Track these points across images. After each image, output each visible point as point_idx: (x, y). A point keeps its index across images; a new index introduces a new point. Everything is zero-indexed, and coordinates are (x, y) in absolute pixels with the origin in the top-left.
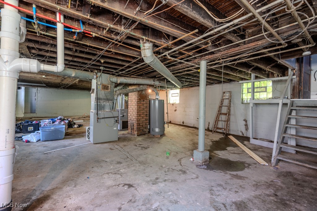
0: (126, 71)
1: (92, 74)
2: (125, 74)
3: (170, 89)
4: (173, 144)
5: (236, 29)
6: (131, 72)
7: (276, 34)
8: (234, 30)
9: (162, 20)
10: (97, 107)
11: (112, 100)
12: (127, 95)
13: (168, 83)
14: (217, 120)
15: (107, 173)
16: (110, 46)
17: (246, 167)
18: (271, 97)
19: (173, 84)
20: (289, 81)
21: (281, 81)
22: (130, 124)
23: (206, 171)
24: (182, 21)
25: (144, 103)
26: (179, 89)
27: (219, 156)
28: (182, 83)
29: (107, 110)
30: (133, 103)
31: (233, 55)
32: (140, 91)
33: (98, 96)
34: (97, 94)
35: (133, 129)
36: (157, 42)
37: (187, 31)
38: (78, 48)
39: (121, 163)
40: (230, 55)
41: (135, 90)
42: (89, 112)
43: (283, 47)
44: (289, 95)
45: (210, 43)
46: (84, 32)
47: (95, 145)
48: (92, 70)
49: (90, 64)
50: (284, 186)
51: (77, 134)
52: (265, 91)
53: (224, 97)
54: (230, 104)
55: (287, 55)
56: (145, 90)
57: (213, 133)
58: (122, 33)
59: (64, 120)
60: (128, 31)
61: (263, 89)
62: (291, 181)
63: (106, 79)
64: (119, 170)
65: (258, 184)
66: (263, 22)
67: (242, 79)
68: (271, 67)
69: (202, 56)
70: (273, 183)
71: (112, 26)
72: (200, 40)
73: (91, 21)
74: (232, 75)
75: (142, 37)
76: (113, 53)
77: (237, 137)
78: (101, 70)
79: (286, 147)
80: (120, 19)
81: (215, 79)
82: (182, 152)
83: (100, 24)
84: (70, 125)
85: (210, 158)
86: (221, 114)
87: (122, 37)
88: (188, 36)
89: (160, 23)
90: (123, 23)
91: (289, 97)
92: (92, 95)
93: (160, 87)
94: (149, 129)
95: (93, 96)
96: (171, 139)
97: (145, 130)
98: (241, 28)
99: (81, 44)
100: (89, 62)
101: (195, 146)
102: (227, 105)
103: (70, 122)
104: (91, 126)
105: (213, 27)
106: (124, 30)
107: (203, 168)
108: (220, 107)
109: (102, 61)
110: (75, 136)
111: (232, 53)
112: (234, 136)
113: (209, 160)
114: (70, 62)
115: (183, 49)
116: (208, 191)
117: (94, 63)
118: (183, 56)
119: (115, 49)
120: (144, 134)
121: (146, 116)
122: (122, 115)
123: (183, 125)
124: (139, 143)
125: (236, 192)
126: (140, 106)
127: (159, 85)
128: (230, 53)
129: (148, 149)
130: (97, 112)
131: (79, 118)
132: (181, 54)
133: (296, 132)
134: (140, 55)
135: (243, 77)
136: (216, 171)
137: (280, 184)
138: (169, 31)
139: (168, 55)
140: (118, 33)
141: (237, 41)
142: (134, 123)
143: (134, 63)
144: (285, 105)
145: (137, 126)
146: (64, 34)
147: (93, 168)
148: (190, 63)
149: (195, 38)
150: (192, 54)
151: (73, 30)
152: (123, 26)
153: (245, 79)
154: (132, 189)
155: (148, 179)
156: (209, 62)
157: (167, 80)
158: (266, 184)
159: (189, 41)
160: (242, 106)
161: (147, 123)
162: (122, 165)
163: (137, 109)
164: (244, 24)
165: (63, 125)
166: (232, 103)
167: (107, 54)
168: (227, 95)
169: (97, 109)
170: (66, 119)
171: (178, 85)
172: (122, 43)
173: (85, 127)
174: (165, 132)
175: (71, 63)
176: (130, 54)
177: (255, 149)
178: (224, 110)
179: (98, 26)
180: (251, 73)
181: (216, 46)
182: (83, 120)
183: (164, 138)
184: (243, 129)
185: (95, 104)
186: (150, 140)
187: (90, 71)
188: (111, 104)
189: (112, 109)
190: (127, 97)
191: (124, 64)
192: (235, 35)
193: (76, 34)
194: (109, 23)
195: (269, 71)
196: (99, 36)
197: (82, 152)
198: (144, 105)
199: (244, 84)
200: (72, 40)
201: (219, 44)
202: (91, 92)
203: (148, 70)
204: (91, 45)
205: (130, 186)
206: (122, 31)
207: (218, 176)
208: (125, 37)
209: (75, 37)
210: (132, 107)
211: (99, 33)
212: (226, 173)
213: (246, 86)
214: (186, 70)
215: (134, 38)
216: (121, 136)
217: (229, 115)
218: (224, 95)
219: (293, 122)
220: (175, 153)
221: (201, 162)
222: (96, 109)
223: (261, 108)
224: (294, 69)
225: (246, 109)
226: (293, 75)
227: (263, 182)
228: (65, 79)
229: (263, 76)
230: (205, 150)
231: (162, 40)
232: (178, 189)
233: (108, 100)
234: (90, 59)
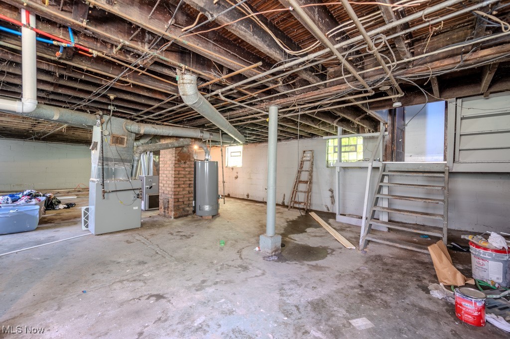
0: (155, 114)
1: (93, 116)
2: (153, 120)
3: (228, 145)
4: (231, 229)
5: (314, 66)
6: (163, 116)
7: (360, 78)
8: (311, 67)
9: (210, 42)
10: (103, 173)
11: (130, 161)
12: (157, 153)
13: (224, 135)
14: (295, 191)
15: (118, 282)
16: (125, 74)
17: (329, 254)
18: (362, 159)
19: (231, 139)
20: (381, 138)
21: (373, 138)
22: (162, 201)
23: (276, 263)
24: (241, 47)
25: (186, 166)
26: (241, 145)
27: (295, 242)
28: (246, 136)
29: (122, 177)
30: (168, 166)
31: (312, 101)
32: (179, 147)
33: (104, 154)
34: (102, 151)
35: (166, 208)
36: (205, 74)
37: (248, 62)
38: (65, 73)
39: (146, 263)
40: (307, 100)
41: (170, 146)
42: (88, 181)
43: (370, 94)
44: (381, 156)
45: (281, 82)
46: (76, 48)
47: (99, 236)
48: (94, 111)
49: (89, 100)
50: (371, 274)
51: (63, 220)
52: (354, 150)
53: (304, 159)
54: (312, 168)
55: (376, 105)
56: (188, 145)
57: (289, 210)
58: (146, 55)
59: (38, 196)
60: (156, 53)
61: (353, 148)
62: (380, 266)
63: (119, 125)
64: (141, 274)
65: (342, 275)
66: (343, 61)
67: (327, 134)
68: (361, 119)
69: (271, 99)
70: (359, 271)
71: (127, 43)
72: (266, 77)
73: (88, 32)
74: (314, 128)
75: (179, 64)
76: (130, 85)
77: (320, 213)
78: (110, 111)
79: (376, 223)
80: (142, 33)
81: (292, 132)
82: (244, 240)
83: (105, 37)
84: (50, 205)
85: (283, 245)
86: (300, 182)
87: (145, 61)
88: (249, 69)
89: (206, 47)
90: (146, 39)
91: (381, 160)
92: (93, 152)
93: (212, 141)
94: (195, 207)
95: (95, 154)
96: (228, 220)
97: (188, 209)
98: (320, 65)
99: (71, 66)
100: (87, 97)
101: (262, 229)
102: (308, 169)
103: (49, 199)
104: (91, 206)
105: (283, 60)
106: (150, 52)
107: (273, 260)
108: (299, 172)
109: (112, 97)
110: (60, 223)
111: (311, 98)
112: (317, 212)
113: (281, 247)
114: (50, 94)
115: (243, 87)
116: (277, 292)
117: (96, 98)
118: (244, 97)
119: (134, 78)
120: (186, 216)
121: (190, 187)
122: (148, 186)
123: (247, 199)
124: (177, 230)
125: (314, 288)
126: (179, 171)
127: (210, 138)
128: (308, 97)
129: (192, 238)
130: (103, 182)
131: (69, 192)
132: (241, 94)
133: (389, 204)
134: (177, 92)
135: (328, 131)
136: (289, 262)
137: (367, 271)
138: (220, 59)
139: (222, 94)
140: (139, 56)
141: (315, 82)
142: (170, 199)
143: (168, 102)
144: (375, 169)
145: (174, 202)
146: (37, 47)
147: (94, 276)
148: (254, 109)
149: (259, 74)
150: (256, 95)
151: (55, 43)
152: (146, 44)
153: (331, 134)
154: (163, 301)
155: (190, 283)
156: (281, 109)
157: (222, 131)
158: (352, 273)
159: (251, 77)
160: (327, 172)
161: (191, 197)
162: (146, 266)
163: (173, 176)
164: (322, 61)
165: (36, 204)
166: (314, 167)
167: (119, 86)
168: (308, 156)
169: (103, 175)
170: (41, 193)
171: (240, 140)
172: (146, 71)
173: (80, 208)
174: (219, 211)
175: (51, 97)
176: (161, 88)
177: (341, 229)
178: (304, 176)
179: (102, 40)
180: (337, 126)
181: (289, 86)
182: (77, 195)
183: (218, 219)
184: (328, 202)
185: (99, 169)
186: (196, 225)
187: (89, 112)
188: (129, 168)
189: (130, 176)
190: (157, 157)
191: (151, 103)
192: (313, 74)
193: (61, 49)
194: (123, 38)
195: (358, 125)
196: (104, 56)
197: (73, 250)
198: (186, 170)
199: (330, 140)
200: (52, 58)
201: (293, 84)
202: (91, 148)
203: (192, 115)
204: (90, 69)
205: (159, 297)
206: (145, 52)
207: (292, 269)
208: (151, 63)
209: (59, 53)
210: (166, 172)
211: (105, 52)
212: (303, 265)
213: (332, 143)
214: (250, 118)
215: (167, 64)
216: (147, 219)
217: (311, 183)
218: (305, 155)
219: (385, 191)
220: (234, 242)
221: (270, 251)
222: (102, 177)
223: (350, 173)
224: (387, 124)
225: (332, 175)
226: (386, 131)
227: (348, 271)
228: (38, 123)
229: (352, 130)
230: (276, 234)
231: (211, 72)
232: (234, 294)
233: (123, 161)
234: (89, 93)
